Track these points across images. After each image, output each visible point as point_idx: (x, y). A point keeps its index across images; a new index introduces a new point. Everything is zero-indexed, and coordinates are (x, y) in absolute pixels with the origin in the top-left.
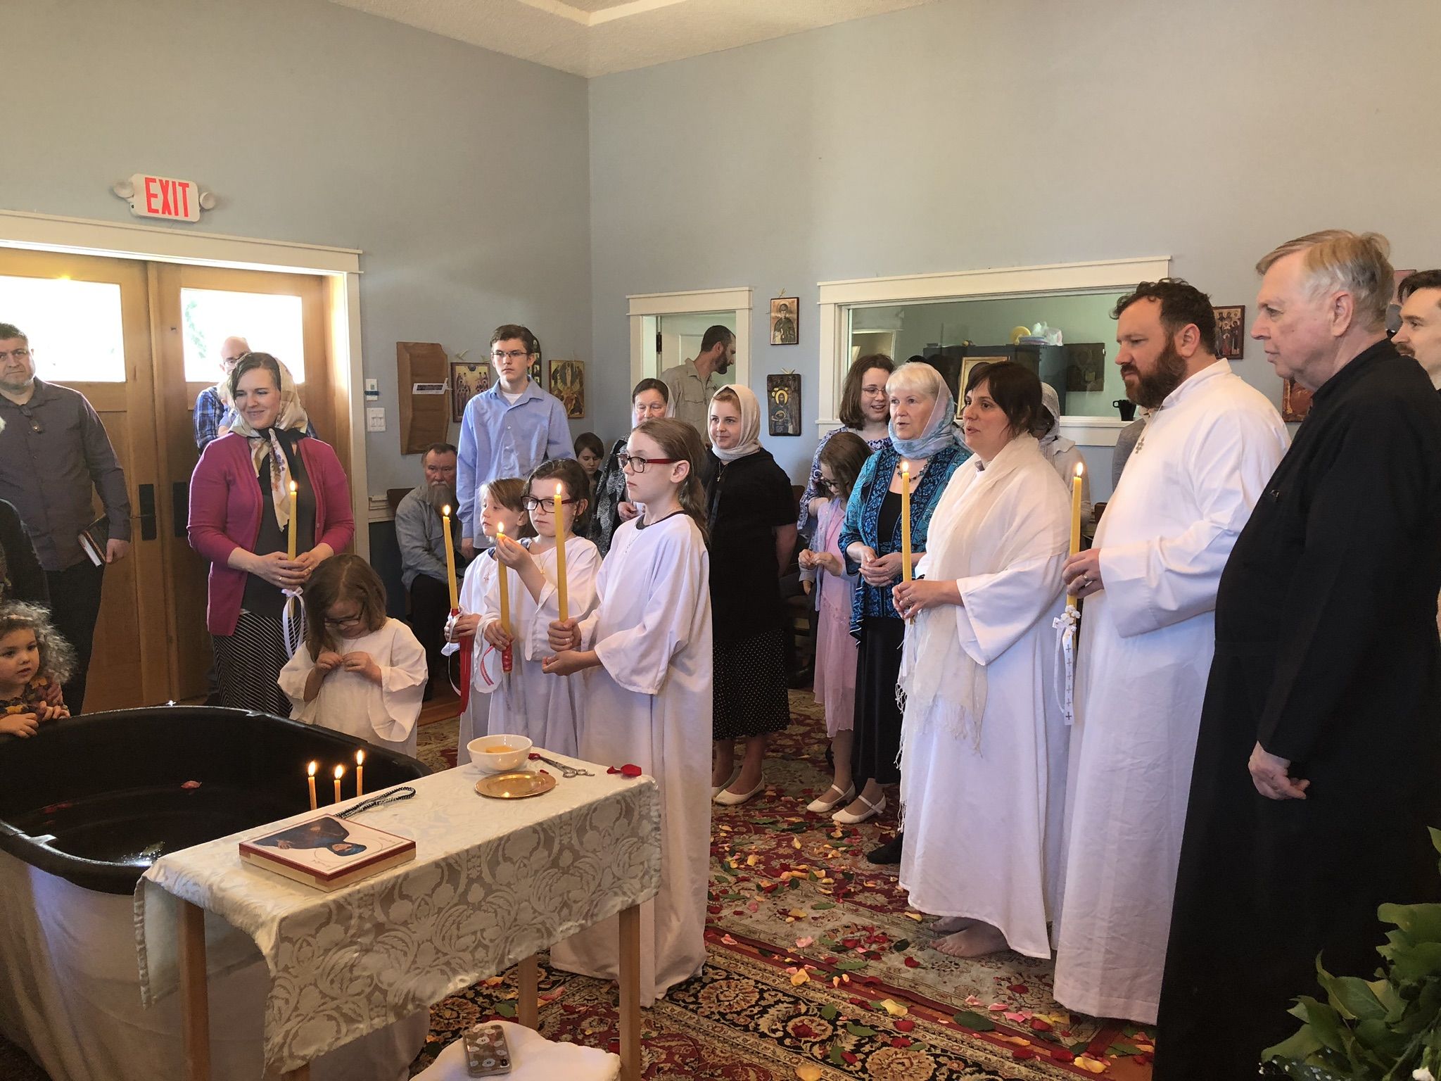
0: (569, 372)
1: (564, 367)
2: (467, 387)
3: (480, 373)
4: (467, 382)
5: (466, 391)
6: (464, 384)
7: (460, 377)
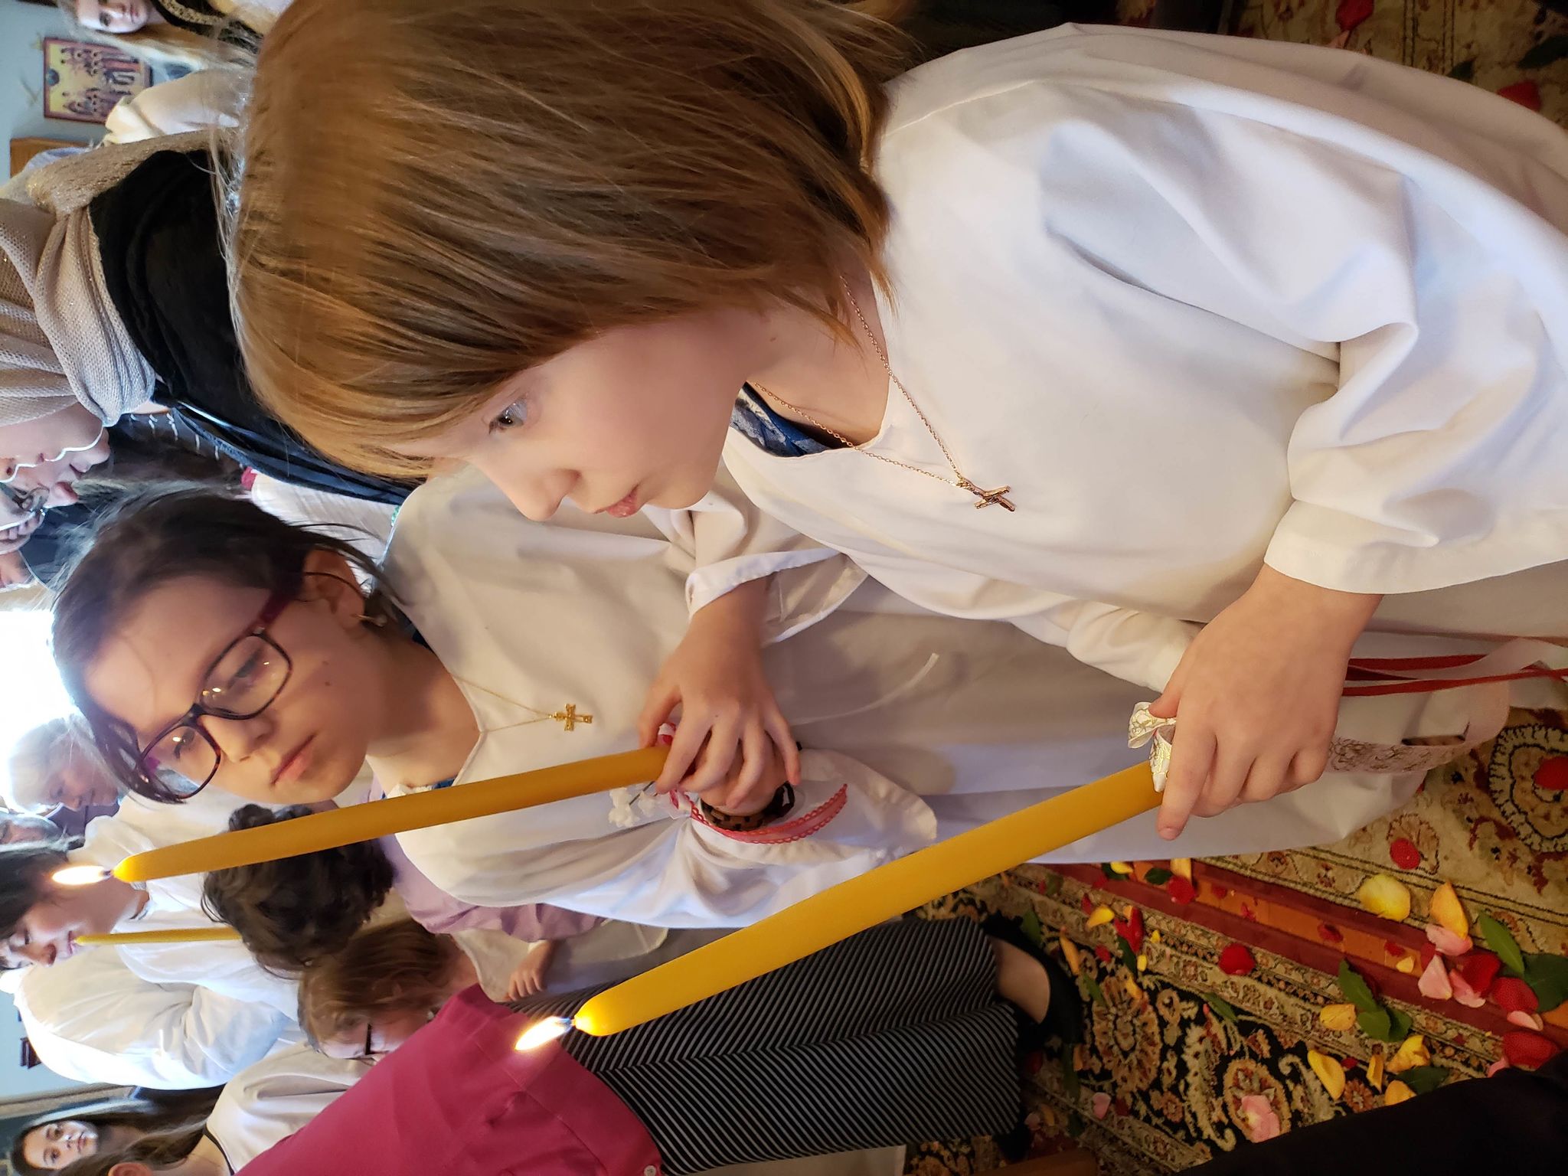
2: (91, 94)
3: (63, 62)
4: (79, 94)
5: (95, 96)
6: (82, 99)
7: (70, 106)
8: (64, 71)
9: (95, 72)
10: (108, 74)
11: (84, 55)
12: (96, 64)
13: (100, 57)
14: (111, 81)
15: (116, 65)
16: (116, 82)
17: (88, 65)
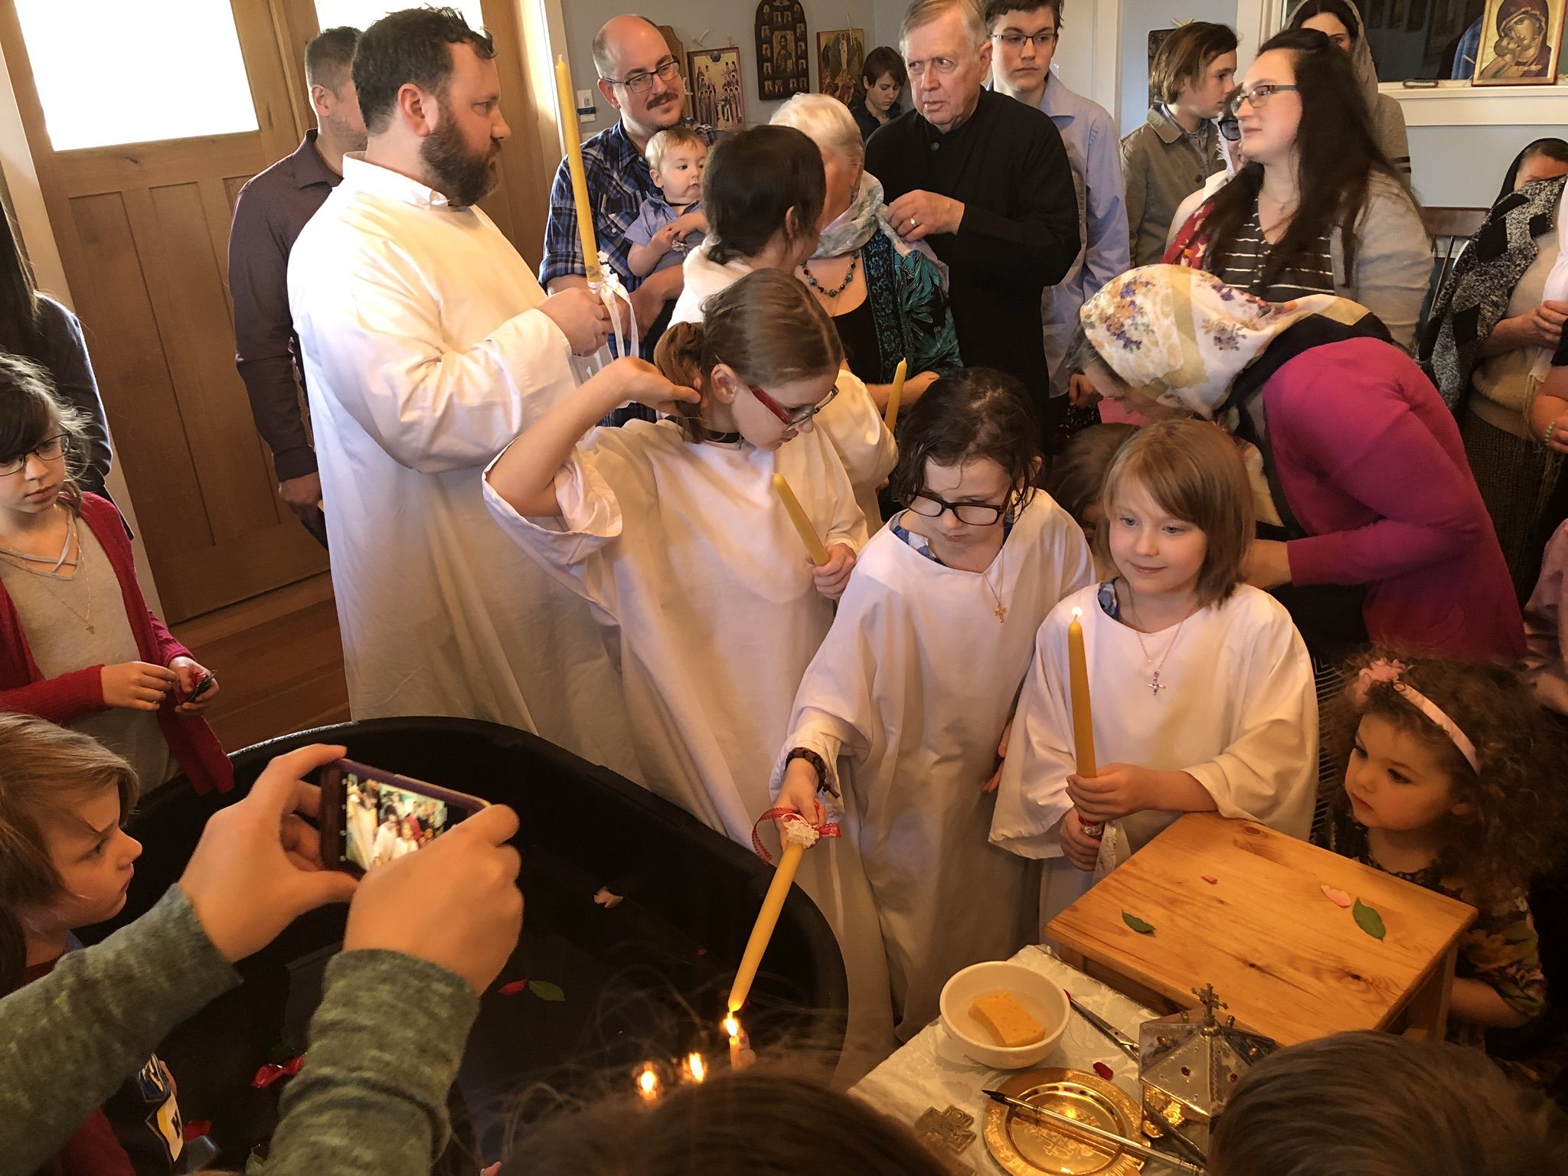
0: (844, 47)
1: (837, 41)
2: (711, 87)
3: (727, 64)
4: (710, 79)
5: (711, 92)
6: (707, 82)
7: (700, 73)
8: (721, 64)
9: (726, 90)
10: (726, 100)
11: (734, 81)
12: (731, 90)
13: (736, 93)
14: (723, 103)
15: (734, 106)
16: (723, 107)
17: (729, 84)
